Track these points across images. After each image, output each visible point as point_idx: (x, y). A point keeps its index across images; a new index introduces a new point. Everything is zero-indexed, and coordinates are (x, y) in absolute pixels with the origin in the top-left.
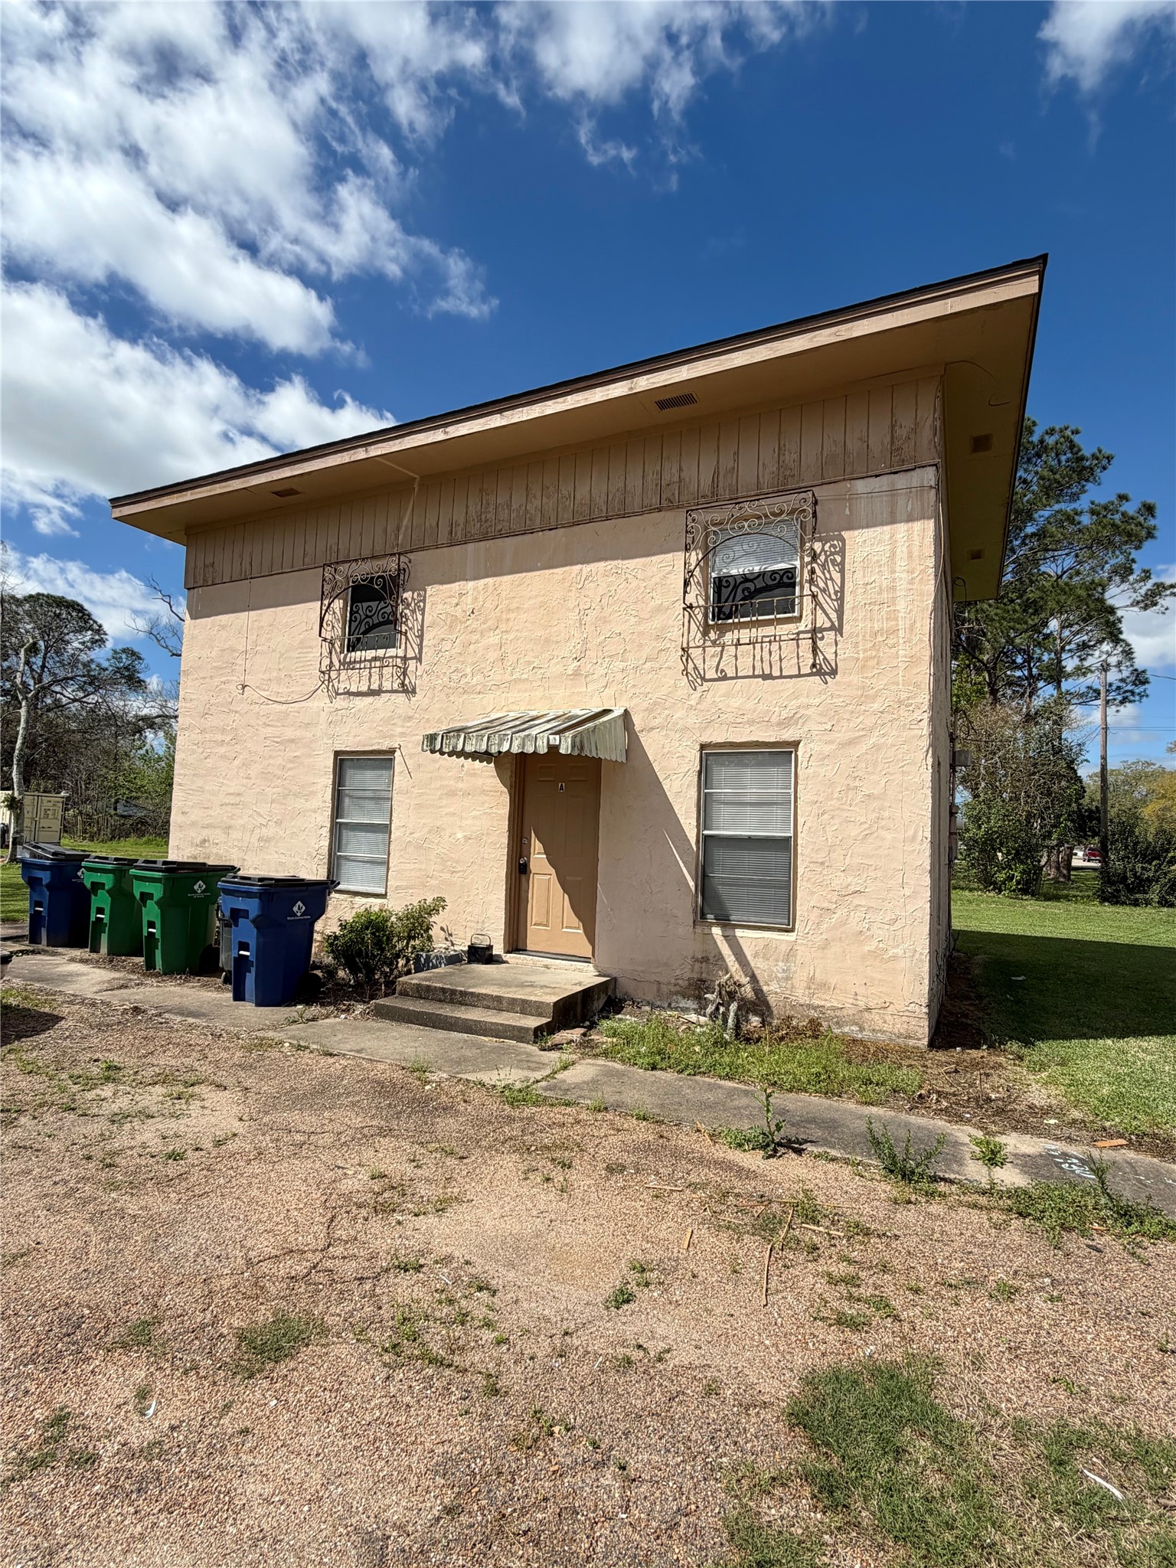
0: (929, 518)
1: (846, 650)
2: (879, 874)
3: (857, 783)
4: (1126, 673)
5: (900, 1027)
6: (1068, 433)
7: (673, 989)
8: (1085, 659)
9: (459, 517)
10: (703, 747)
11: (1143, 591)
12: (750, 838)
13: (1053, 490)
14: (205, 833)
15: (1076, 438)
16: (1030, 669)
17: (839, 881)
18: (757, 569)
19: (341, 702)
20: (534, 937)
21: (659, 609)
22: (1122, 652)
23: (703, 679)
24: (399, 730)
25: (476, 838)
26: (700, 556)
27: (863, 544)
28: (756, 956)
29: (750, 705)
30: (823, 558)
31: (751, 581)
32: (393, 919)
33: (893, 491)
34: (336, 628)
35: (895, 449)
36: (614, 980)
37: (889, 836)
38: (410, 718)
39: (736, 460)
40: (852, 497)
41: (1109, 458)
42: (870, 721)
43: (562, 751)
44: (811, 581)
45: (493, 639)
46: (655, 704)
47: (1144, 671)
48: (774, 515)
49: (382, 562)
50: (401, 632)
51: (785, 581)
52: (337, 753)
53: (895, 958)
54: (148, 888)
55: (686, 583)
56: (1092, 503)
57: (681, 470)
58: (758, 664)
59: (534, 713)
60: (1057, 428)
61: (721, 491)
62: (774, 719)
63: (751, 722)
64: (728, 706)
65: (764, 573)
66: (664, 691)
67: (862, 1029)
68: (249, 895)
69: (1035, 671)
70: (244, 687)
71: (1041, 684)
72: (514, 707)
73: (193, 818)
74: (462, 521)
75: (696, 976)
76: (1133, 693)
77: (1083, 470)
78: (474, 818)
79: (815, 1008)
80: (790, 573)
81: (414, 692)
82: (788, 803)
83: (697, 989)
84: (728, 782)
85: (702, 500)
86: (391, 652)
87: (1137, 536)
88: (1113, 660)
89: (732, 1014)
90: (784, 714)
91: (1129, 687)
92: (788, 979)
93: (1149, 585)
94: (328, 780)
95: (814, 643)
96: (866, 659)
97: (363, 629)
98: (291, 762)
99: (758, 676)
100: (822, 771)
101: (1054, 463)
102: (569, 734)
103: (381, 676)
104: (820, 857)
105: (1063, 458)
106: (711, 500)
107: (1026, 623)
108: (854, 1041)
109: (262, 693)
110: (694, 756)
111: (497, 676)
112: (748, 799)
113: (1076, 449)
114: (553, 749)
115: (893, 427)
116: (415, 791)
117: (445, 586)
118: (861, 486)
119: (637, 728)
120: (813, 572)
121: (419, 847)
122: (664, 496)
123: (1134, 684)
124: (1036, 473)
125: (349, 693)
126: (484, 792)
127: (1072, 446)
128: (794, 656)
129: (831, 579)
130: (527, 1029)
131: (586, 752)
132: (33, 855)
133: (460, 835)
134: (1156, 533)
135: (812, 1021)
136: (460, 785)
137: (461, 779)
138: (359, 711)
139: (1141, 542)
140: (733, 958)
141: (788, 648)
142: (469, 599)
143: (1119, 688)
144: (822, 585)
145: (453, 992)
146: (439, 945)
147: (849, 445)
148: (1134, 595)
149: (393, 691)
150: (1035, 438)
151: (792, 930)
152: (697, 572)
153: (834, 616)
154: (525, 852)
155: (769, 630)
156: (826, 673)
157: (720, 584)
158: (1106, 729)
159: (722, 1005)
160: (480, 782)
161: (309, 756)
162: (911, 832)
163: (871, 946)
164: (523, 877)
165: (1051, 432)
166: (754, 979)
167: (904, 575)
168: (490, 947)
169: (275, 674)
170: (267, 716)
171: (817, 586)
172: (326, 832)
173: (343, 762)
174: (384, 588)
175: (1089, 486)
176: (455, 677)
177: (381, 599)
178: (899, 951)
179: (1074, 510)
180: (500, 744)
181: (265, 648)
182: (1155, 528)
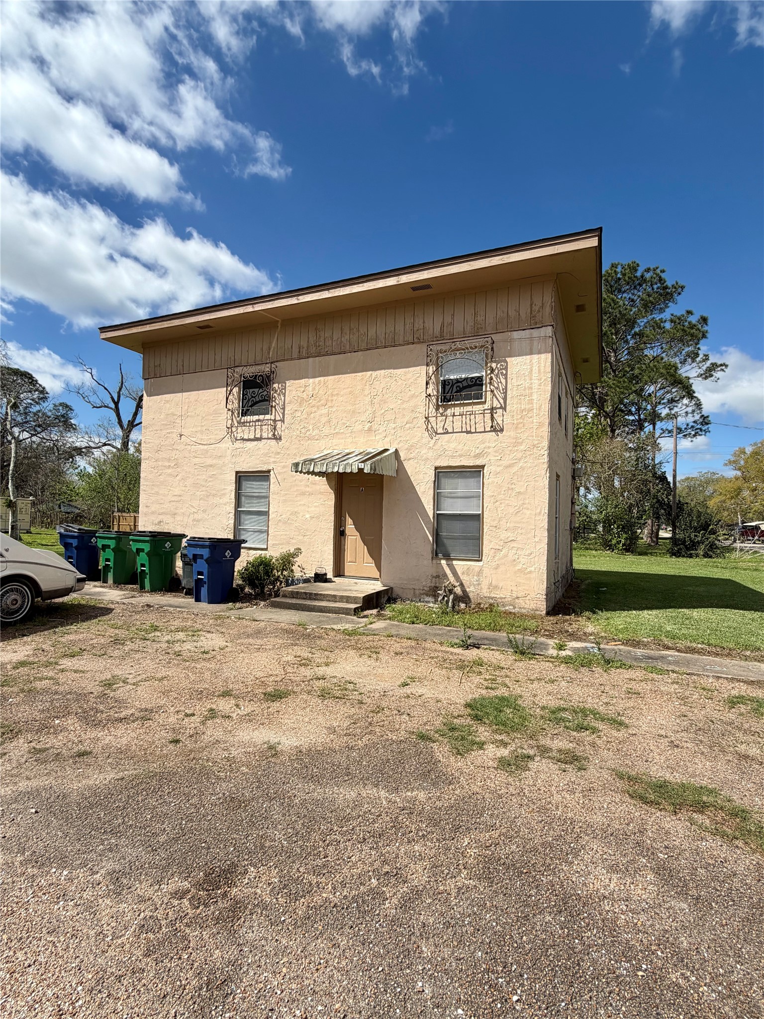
0: (549, 353)
1: (508, 419)
2: (523, 531)
3: (513, 486)
4: (697, 417)
5: (533, 606)
6: (658, 271)
7: (422, 592)
8: (672, 409)
9: (304, 343)
10: (436, 468)
11: (704, 368)
12: (460, 515)
13: (648, 306)
14: (161, 517)
15: (663, 275)
16: (639, 415)
17: (504, 535)
18: (463, 376)
19: (238, 444)
20: (349, 568)
21: (413, 396)
22: (695, 404)
23: (436, 433)
24: (273, 460)
25: (316, 517)
26: (435, 369)
27: (518, 365)
28: (463, 573)
29: (460, 447)
30: (496, 371)
31: (461, 382)
32: (274, 560)
33: (531, 338)
34: (235, 404)
35: (532, 317)
36: (392, 588)
37: (528, 512)
38: (279, 453)
39: (453, 319)
40: (511, 340)
41: (683, 287)
42: (519, 455)
43: (365, 471)
44: (490, 383)
45: (324, 411)
46: (412, 446)
47: (708, 417)
48: (471, 348)
49: (262, 367)
50: (272, 406)
51: (477, 383)
52: (237, 473)
53: (530, 572)
54: (140, 546)
55: (427, 383)
56: (672, 315)
57: (424, 322)
58: (464, 426)
59: (347, 451)
60: (652, 268)
61: (445, 334)
62: (472, 454)
63: (461, 456)
64: (449, 447)
65: (467, 378)
66: (415, 440)
67: (514, 608)
68: (203, 547)
69: (642, 416)
70: (181, 436)
71: (646, 424)
72: (336, 448)
73: (153, 509)
74: (305, 346)
75: (433, 585)
76: (701, 430)
77: (667, 294)
78: (315, 507)
79: (492, 598)
80: (480, 378)
81: (280, 439)
82: (479, 497)
83: (433, 592)
84: (450, 486)
85: (434, 339)
86: (268, 417)
87: (696, 337)
88: (690, 409)
89: (451, 601)
90: (477, 451)
91: (699, 426)
92: (479, 584)
93: (708, 364)
94: (232, 487)
95: (492, 415)
96: (518, 424)
97: (250, 404)
98: (211, 477)
99: (464, 432)
100: (496, 480)
101: (650, 290)
102: (369, 463)
103: (261, 430)
104: (494, 524)
105: (655, 287)
106: (440, 338)
107: (631, 389)
108: (510, 613)
109: (192, 439)
110: (432, 473)
111: (326, 431)
112: (459, 495)
113: (662, 282)
114: (361, 470)
115: (531, 305)
116: (282, 492)
117: (297, 381)
118: (516, 335)
119: (402, 459)
120: (491, 379)
121: (285, 523)
122: (415, 336)
123: (702, 424)
124: (639, 296)
125: (243, 439)
126: (321, 493)
127: (661, 280)
128: (482, 422)
129: (501, 382)
130: (351, 609)
131: (377, 472)
132: (66, 530)
133: (307, 516)
134: (708, 335)
135: (491, 605)
136: (308, 489)
137: (308, 486)
138: (249, 449)
139: (699, 340)
140: (451, 575)
141: (479, 418)
142: (310, 388)
143: (692, 427)
144: (496, 385)
145: (311, 594)
146: (298, 574)
147: (510, 313)
148: (699, 370)
149: (268, 439)
150: (639, 274)
151: (481, 561)
152: (433, 377)
153: (502, 401)
154: (343, 524)
155: (469, 408)
156: (498, 431)
157: (445, 383)
158: (676, 453)
159: (446, 596)
160: (318, 487)
161: (221, 474)
162: (538, 511)
163: (519, 567)
164: (342, 538)
165: (648, 270)
166: (462, 585)
167: (536, 381)
168: (326, 574)
169: (199, 429)
170: (196, 452)
171: (494, 386)
172: (232, 515)
173: (241, 477)
174: (262, 382)
175: (670, 304)
176: (303, 431)
177: (260, 387)
178: (533, 569)
179: (661, 320)
180: (333, 468)
181: (193, 414)
182: (707, 332)
